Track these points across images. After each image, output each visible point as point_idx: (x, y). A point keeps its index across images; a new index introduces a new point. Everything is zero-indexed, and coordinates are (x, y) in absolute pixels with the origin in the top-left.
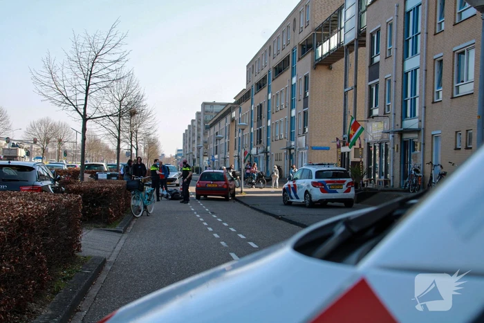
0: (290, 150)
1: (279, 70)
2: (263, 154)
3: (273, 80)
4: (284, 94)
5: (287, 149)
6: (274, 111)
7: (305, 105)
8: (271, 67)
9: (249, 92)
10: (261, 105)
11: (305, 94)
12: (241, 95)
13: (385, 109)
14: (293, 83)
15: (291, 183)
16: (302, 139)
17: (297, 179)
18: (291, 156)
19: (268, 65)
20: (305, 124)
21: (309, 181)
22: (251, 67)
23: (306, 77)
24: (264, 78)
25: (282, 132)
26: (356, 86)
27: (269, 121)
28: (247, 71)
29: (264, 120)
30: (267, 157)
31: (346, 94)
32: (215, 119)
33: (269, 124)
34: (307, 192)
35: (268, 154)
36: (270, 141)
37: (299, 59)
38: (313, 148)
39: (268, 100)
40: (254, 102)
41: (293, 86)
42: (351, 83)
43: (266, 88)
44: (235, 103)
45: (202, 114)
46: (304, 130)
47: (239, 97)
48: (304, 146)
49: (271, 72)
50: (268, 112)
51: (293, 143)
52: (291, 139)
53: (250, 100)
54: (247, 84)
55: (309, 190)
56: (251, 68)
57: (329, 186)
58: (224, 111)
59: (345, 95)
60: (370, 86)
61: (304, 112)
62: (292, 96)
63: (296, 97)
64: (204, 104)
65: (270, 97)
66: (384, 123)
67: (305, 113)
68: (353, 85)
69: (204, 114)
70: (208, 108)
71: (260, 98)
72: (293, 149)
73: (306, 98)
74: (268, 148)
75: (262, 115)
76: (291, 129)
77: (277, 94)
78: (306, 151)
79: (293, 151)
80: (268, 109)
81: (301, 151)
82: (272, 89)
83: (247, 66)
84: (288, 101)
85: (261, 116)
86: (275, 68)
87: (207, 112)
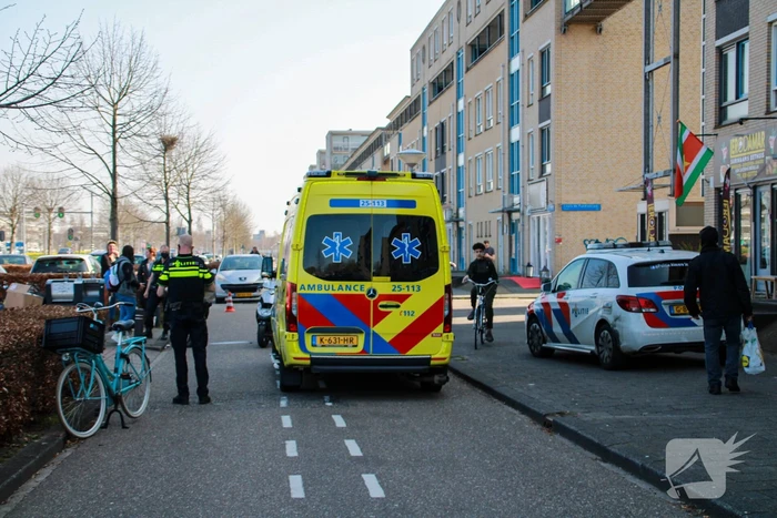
0: (509, 213)
1: (479, 49)
2: (450, 225)
3: (468, 69)
4: (492, 96)
5: (503, 211)
6: (472, 136)
7: (545, 114)
8: (463, 44)
9: (416, 102)
10: (442, 124)
11: (543, 89)
12: (402, 110)
13: (768, 99)
14: (513, 70)
15: (552, 298)
16: (539, 190)
17: (567, 287)
18: (513, 227)
19: (455, 39)
20: (544, 155)
21: (609, 295)
22: (419, 50)
23: (544, 54)
24: (448, 71)
25: (491, 177)
26: (676, 56)
27: (461, 157)
28: (412, 61)
29: (450, 155)
30: (459, 230)
31: (648, 77)
32: (352, 160)
33: (461, 163)
34: (602, 324)
35: (462, 224)
36: (465, 198)
37: (526, 17)
38: (565, 208)
39: (458, 113)
40: (428, 120)
41: (513, 78)
42: (662, 50)
43: (454, 89)
44: (389, 128)
45: (328, 154)
46: (543, 168)
47: (398, 114)
48: (543, 204)
49: (463, 54)
50: (458, 139)
51: (516, 199)
52: (513, 190)
53: (420, 116)
54: (413, 85)
55: (610, 319)
56: (420, 52)
57: (671, 306)
58: (368, 144)
59: (647, 81)
60: (720, 50)
61: (542, 130)
62: (511, 99)
63: (522, 100)
64: (332, 135)
65: (461, 107)
66: (768, 134)
67: (544, 133)
68: (669, 53)
69: (332, 153)
70: (338, 142)
71: (440, 110)
72: (518, 211)
73: (544, 99)
74: (461, 211)
75: (446, 144)
76: (512, 168)
77: (477, 99)
78: (547, 215)
79: (515, 216)
80: (458, 132)
81: (535, 216)
82: (466, 89)
83: (412, 50)
84: (504, 110)
85: (443, 148)
86: (472, 45)
87: (336, 149)
